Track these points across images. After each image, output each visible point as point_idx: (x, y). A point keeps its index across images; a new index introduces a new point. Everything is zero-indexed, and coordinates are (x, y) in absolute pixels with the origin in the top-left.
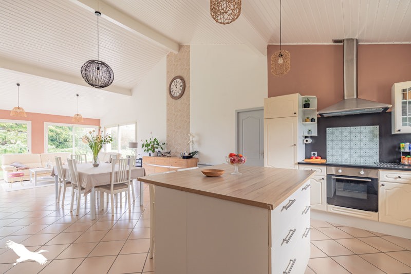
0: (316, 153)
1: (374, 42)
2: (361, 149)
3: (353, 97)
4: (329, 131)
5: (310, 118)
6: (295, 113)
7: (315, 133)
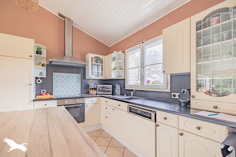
0: (45, 90)
1: (79, 28)
2: (73, 86)
3: (70, 55)
4: (55, 74)
5: (42, 63)
6: (31, 56)
7: (44, 76)
